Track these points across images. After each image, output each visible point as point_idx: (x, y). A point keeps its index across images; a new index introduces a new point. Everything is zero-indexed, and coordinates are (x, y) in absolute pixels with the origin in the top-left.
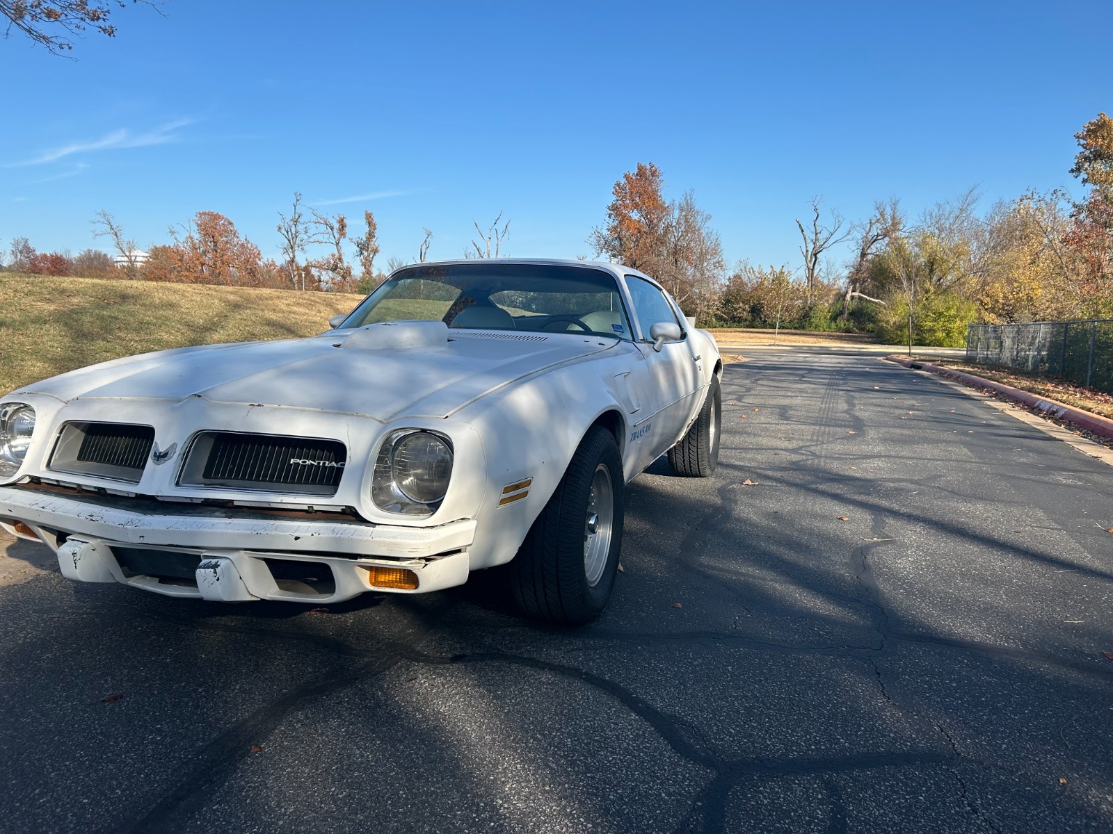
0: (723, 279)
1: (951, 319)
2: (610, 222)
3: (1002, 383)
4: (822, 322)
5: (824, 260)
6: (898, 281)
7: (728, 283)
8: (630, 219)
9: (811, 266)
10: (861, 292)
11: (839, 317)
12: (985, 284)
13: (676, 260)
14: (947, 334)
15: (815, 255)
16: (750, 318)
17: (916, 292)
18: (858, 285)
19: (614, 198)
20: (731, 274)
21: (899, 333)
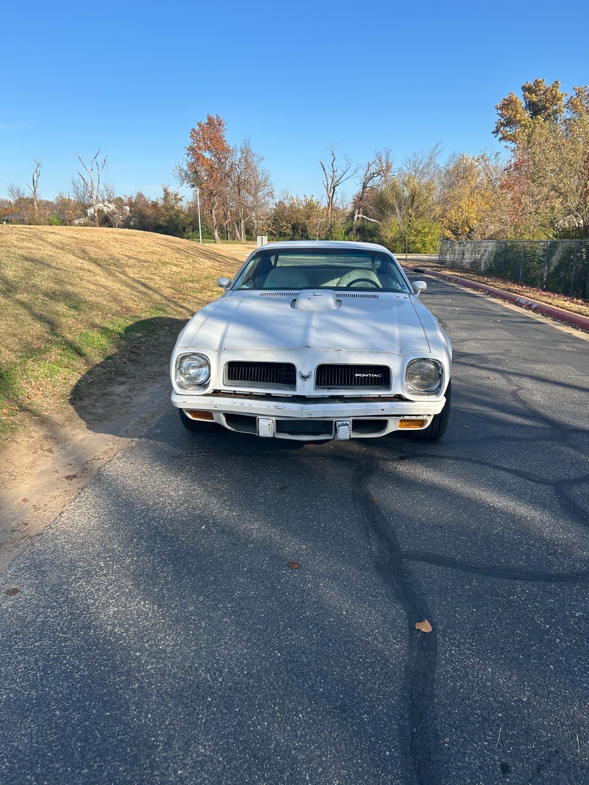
0: (271, 205)
1: (426, 235)
2: (189, 160)
3: (488, 285)
4: (340, 236)
5: (340, 191)
6: (393, 208)
7: (275, 208)
8: (203, 157)
9: (331, 195)
10: (363, 214)
11: (350, 233)
12: (445, 210)
13: (239, 190)
14: (423, 245)
15: (334, 188)
16: (291, 234)
17: (404, 216)
18: (361, 209)
19: (191, 140)
20: (277, 201)
21: (394, 245)
